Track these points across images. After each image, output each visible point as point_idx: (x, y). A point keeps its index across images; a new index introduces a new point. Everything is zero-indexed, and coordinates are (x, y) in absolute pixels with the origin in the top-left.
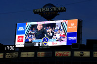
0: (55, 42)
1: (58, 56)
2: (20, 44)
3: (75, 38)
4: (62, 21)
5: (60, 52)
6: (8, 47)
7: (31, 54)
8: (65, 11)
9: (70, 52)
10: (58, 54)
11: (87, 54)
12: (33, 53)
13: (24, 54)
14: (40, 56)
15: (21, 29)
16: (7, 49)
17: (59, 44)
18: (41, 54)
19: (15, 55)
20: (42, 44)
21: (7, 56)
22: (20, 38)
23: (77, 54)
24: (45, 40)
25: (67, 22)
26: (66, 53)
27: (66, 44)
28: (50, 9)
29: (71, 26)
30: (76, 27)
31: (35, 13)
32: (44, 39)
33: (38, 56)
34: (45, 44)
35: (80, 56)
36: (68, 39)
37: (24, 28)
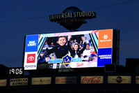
0: (81, 63)
1: (85, 82)
2: (30, 66)
3: (109, 57)
4: (90, 32)
5: (88, 77)
6: (13, 71)
7: (46, 80)
8: (95, 17)
9: (102, 77)
10: (86, 79)
11: (126, 79)
12: (50, 78)
13: (36, 81)
14: (60, 83)
15: (32, 43)
16: (12, 73)
17: (86, 65)
18: (61, 80)
19: (24, 81)
20: (62, 66)
21: (11, 84)
22: (31, 57)
23: (112, 79)
24: (66, 60)
25: (97, 33)
26: (96, 78)
27: (96, 66)
28: (73, 15)
29: (103, 39)
30: (111, 40)
31: (52, 20)
32: (65, 58)
33: (56, 83)
34: (67, 65)
35: (116, 83)
36: (99, 58)
37: (36, 42)
